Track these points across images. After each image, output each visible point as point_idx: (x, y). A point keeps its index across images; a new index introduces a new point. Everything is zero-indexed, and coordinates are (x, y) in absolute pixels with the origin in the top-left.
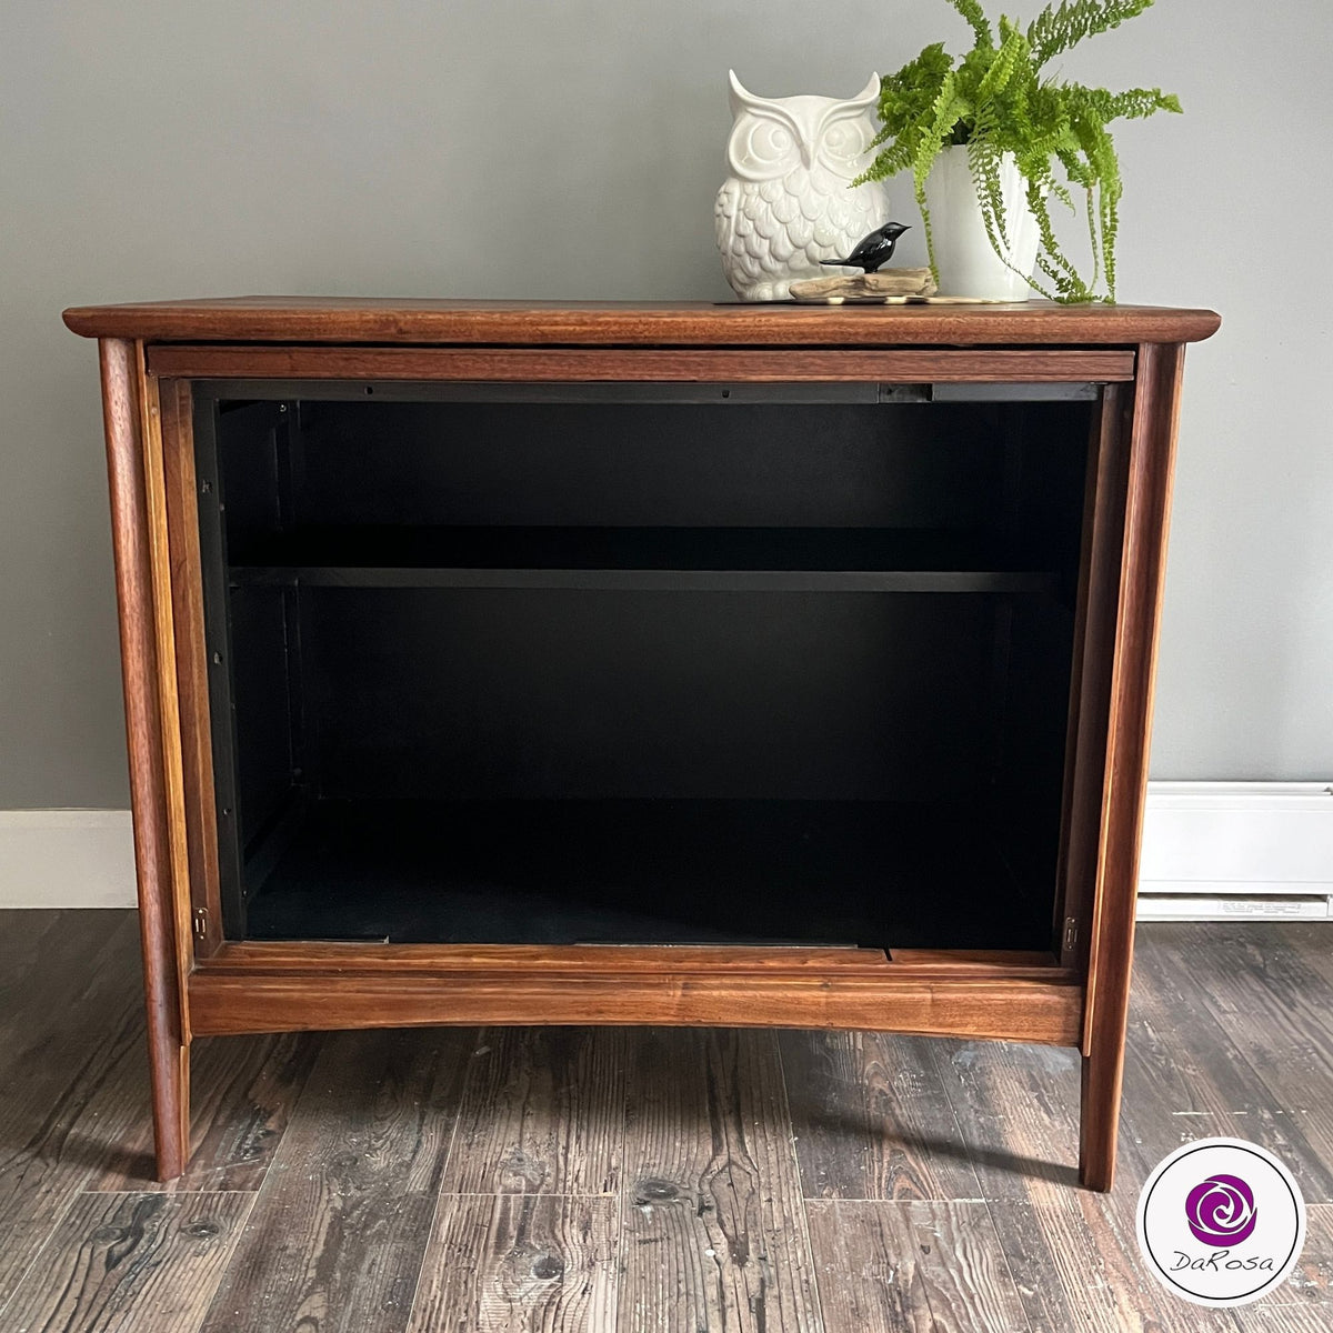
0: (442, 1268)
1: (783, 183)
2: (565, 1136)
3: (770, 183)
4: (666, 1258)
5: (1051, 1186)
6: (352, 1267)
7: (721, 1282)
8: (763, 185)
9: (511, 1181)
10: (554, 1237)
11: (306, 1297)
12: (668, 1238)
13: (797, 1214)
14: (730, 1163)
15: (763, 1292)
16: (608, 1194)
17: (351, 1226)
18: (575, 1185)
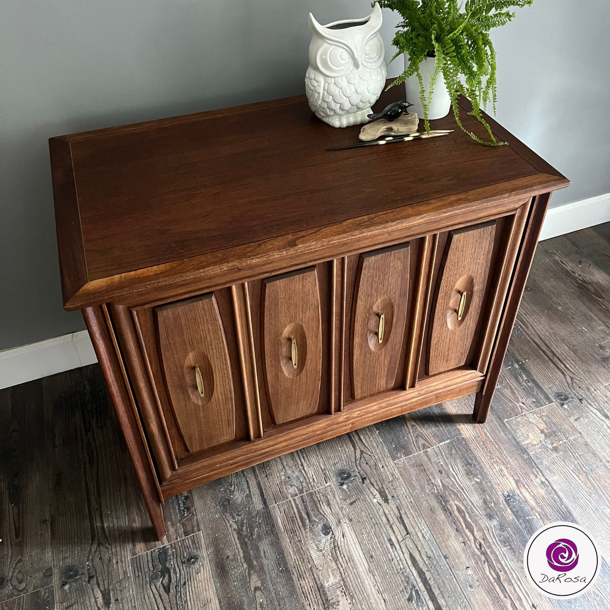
0: (290, 545)
1: (346, 77)
2: (298, 459)
3: (340, 78)
4: (362, 509)
5: (466, 425)
6: (258, 557)
7: (385, 513)
8: (337, 79)
9: (292, 490)
10: (321, 514)
11: (250, 578)
12: (359, 499)
13: (394, 470)
14: (362, 452)
15: (400, 512)
16: (328, 484)
17: (246, 536)
18: (315, 483)
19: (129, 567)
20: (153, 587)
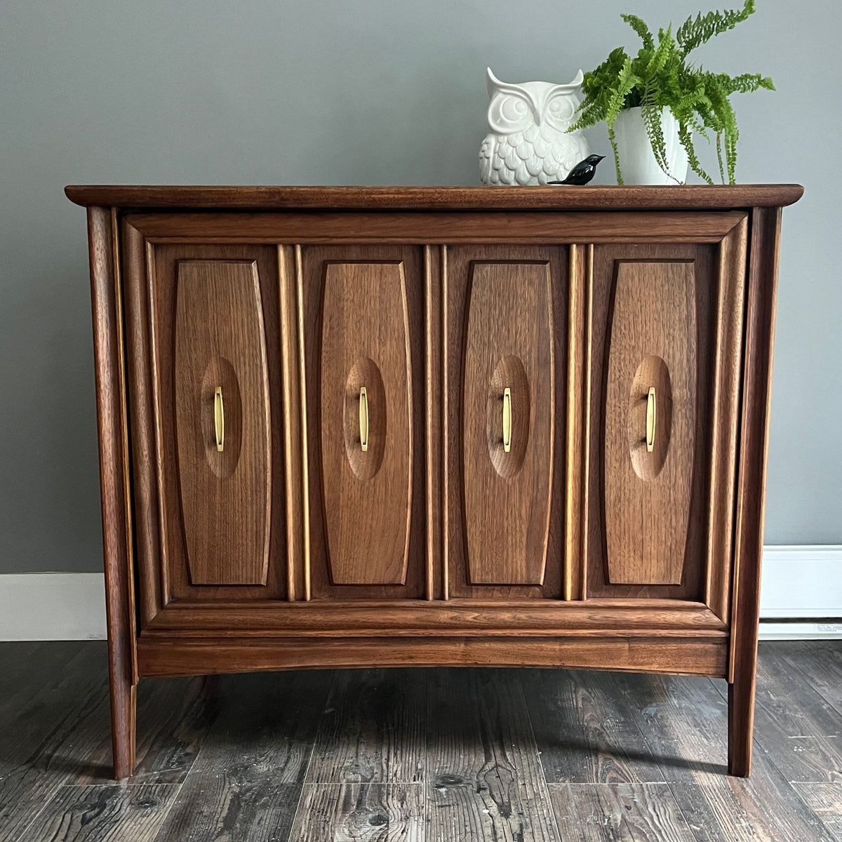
0: (307, 821)
1: (523, 135)
2: (386, 754)
3: (514, 135)
4: (456, 814)
5: (710, 775)
6: (247, 821)
7: (494, 826)
8: (511, 136)
9: (351, 777)
10: (381, 804)
11: (217, 837)
12: (458, 804)
13: (543, 791)
14: (497, 766)
15: (521, 830)
16: (417, 782)
17: (246, 801)
18: (394, 778)
19: (53, 792)
20: (68, 817)
